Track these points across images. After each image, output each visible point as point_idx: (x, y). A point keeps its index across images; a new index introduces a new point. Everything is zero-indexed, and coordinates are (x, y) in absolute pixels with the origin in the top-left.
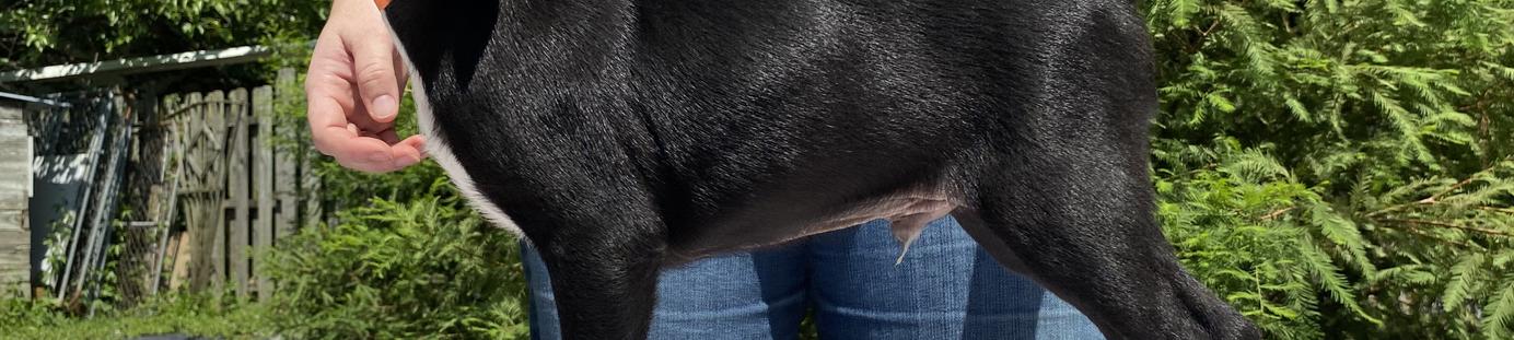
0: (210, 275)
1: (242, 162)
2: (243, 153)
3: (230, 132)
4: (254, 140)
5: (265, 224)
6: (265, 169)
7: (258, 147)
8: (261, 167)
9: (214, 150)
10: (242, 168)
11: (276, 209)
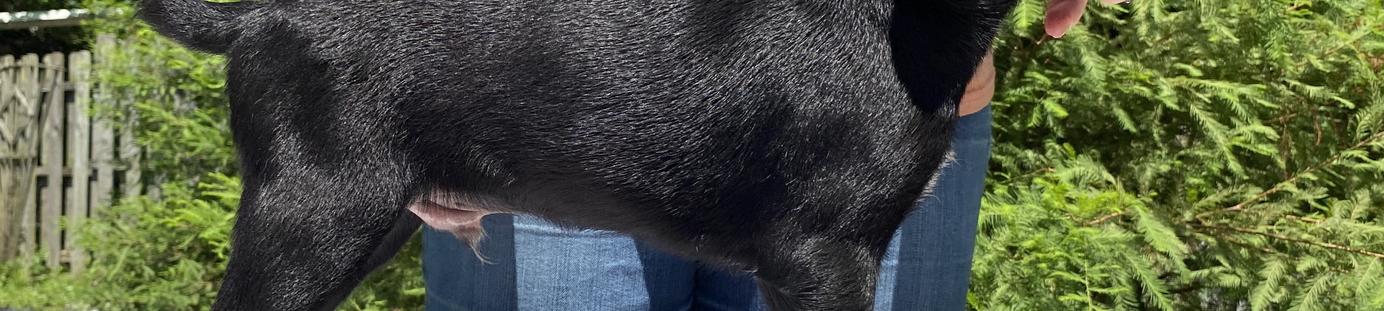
0: (19, 243)
1: (56, 128)
2: (58, 120)
3: (44, 97)
4: (70, 106)
5: (79, 192)
6: (81, 135)
7: (74, 113)
8: (77, 134)
9: (25, 114)
10: (56, 135)
11: (93, 177)
